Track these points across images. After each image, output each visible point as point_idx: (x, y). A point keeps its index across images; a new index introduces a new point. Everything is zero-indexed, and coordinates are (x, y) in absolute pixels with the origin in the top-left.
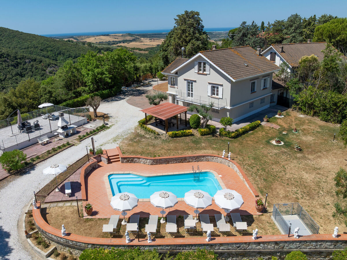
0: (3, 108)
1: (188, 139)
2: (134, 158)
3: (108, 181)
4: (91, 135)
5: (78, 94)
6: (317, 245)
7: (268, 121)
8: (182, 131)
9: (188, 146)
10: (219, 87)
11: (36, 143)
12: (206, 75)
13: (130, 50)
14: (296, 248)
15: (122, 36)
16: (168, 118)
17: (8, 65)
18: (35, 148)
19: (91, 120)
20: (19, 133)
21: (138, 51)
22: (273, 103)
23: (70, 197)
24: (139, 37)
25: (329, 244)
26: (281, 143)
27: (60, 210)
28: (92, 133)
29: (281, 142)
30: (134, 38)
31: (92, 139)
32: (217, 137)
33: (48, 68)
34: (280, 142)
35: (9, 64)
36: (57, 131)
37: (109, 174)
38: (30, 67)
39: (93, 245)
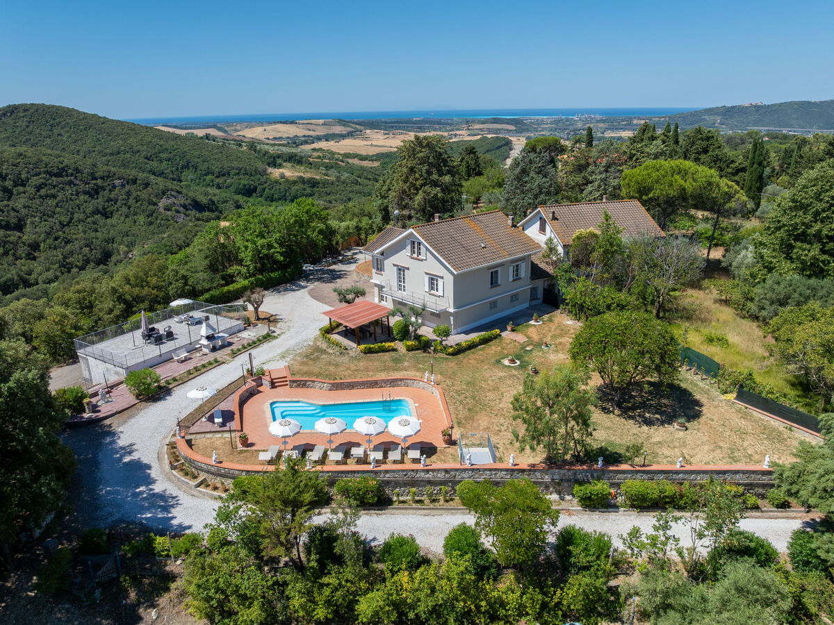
0: (111, 304)
1: (387, 356)
2: (306, 381)
3: (269, 410)
4: (250, 348)
5: (229, 279)
6: (492, 475)
7: (513, 330)
8: (379, 344)
9: (385, 366)
10: (439, 279)
11: (170, 359)
12: (422, 260)
13: (341, 158)
14: (469, 477)
15: (324, 124)
16: (359, 325)
17: (77, 191)
18: (169, 366)
19: (249, 325)
20: (143, 345)
21: (356, 162)
22: (537, 301)
23: (220, 427)
24: (362, 128)
25: (504, 473)
26: (516, 363)
27: (208, 441)
28: (250, 346)
29: (517, 361)
30: (349, 129)
31: (250, 354)
32: (429, 353)
33: (162, 198)
34: (514, 361)
35: (79, 190)
36: (200, 342)
37: (271, 401)
38: (124, 197)
39: (248, 471)
